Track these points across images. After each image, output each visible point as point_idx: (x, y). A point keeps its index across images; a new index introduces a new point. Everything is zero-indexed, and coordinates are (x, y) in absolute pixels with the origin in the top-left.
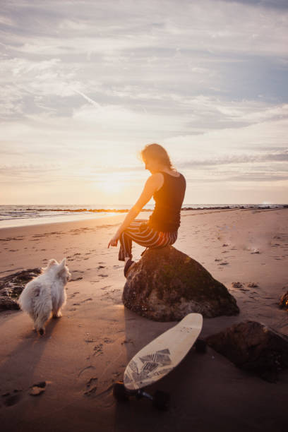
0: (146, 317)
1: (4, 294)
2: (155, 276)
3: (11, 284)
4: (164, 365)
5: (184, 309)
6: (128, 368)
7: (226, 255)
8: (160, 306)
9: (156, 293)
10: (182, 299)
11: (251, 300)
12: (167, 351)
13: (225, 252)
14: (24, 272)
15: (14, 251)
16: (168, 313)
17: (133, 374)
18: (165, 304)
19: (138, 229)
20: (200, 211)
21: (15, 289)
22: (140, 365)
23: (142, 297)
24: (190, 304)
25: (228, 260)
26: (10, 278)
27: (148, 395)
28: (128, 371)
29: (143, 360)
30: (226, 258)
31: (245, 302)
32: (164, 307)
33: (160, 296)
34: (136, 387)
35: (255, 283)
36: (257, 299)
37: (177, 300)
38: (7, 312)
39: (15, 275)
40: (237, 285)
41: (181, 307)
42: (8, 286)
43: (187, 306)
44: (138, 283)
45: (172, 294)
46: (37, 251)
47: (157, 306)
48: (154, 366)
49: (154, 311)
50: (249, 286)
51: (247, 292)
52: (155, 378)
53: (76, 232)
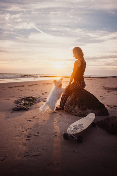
0: (74, 115)
1: (21, 105)
2: (77, 100)
3: (23, 101)
4: (81, 128)
5: (88, 112)
6: (69, 128)
7: (104, 95)
8: (79, 111)
9: (77, 106)
10: (87, 109)
11: (113, 111)
12: (82, 124)
13: (104, 94)
14: (27, 98)
15: (21, 90)
16: (82, 113)
17: (71, 130)
18: (81, 110)
20: (94, 78)
21: (24, 103)
22: (73, 128)
24: (90, 111)
25: (105, 97)
26: (22, 99)
27: (75, 137)
28: (69, 129)
29: (74, 127)
30: (104, 96)
31: (111, 111)
32: (80, 111)
33: (79, 107)
34: (72, 134)
35: (116, 105)
36: (116, 110)
37: (85, 109)
38: (22, 111)
39: (24, 98)
40: (108, 106)
41: (87, 111)
42: (22, 102)
43: (89, 111)
44: (71, 102)
45: (84, 107)
46: (30, 91)
47: (78, 111)
48: (78, 128)
49: (76, 112)
50: (113, 106)
51: (112, 108)
52: (78, 132)
53: (44, 84)
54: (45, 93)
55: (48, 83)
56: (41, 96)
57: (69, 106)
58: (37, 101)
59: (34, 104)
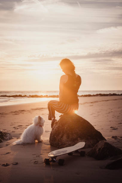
2: (66, 128)
8: (68, 142)
9: (66, 136)
10: (79, 139)
18: (70, 141)
19: (57, 104)
23: (59, 138)
33: (68, 137)
40: (114, 137)
47: (66, 142)
50: (121, 137)
51: (117, 140)
53: (16, 113)
54: (19, 127)
55: (23, 111)
56: (13, 132)
57: (55, 136)
58: (8, 137)
59: (3, 141)
